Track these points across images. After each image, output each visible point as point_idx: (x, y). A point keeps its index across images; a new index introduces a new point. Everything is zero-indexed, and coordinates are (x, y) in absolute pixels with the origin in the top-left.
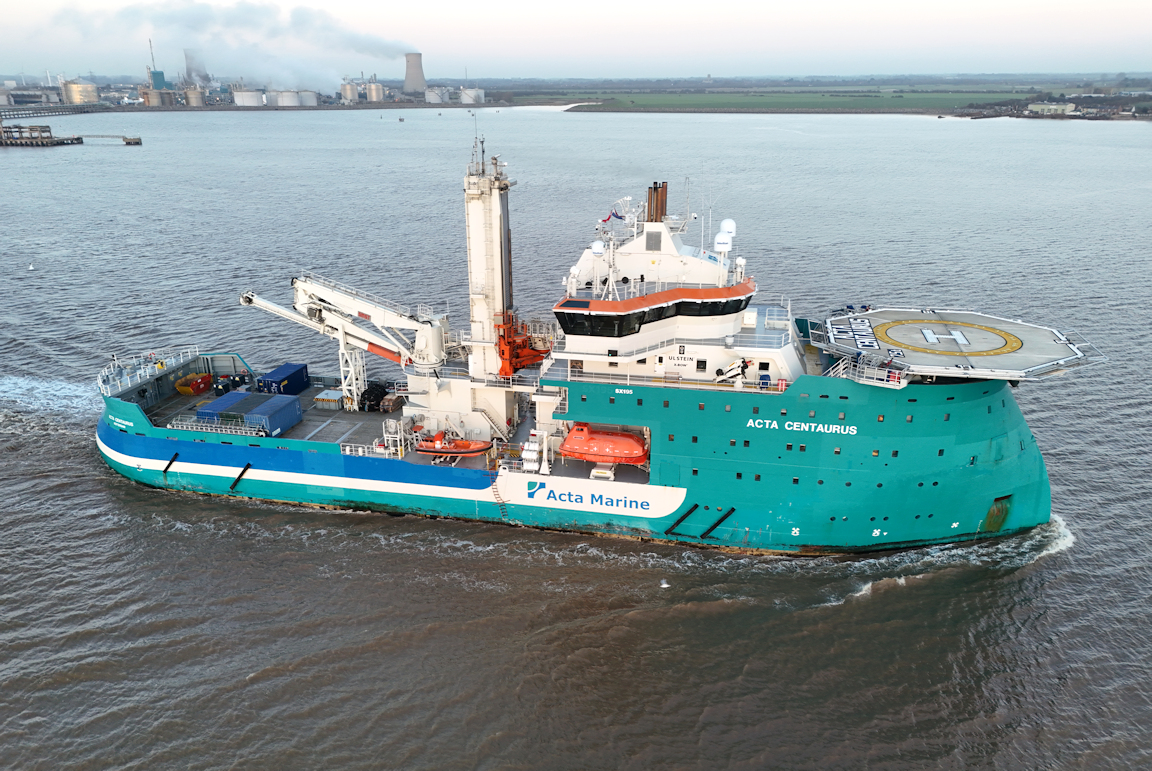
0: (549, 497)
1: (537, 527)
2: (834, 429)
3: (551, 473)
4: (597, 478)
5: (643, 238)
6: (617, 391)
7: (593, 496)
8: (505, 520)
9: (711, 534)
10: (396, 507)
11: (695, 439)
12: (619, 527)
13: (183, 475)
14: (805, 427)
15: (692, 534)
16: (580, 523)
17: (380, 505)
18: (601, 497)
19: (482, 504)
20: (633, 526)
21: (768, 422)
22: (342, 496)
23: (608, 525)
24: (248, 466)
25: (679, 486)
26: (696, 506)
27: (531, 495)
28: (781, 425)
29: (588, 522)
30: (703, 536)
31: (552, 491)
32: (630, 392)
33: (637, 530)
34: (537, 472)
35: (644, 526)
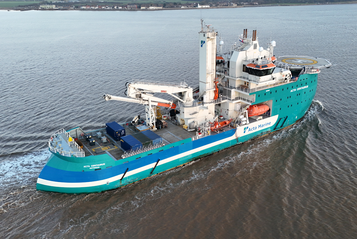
1: (245, 142)
3: (250, 123)
4: (258, 120)
5: (253, 46)
6: (267, 91)
8: (237, 143)
9: (283, 125)
10: (208, 153)
11: (281, 100)
12: (264, 132)
13: (129, 177)
14: (300, 88)
15: (279, 127)
16: (255, 136)
17: (203, 155)
18: (260, 125)
19: (232, 141)
20: (267, 131)
21: (294, 89)
22: (191, 157)
23: (262, 133)
24: (159, 160)
25: (277, 114)
26: (280, 119)
27: (244, 132)
29: (257, 134)
31: (249, 129)
34: (246, 124)
35: (269, 130)
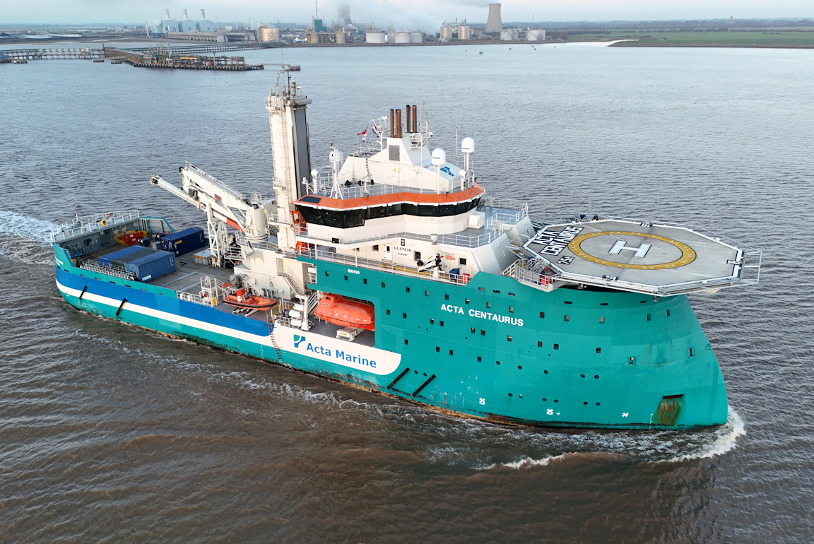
0: (308, 348)
1: (301, 371)
2: (506, 319)
3: (310, 330)
4: (342, 338)
5: (387, 149)
6: (349, 271)
7: (337, 352)
8: (280, 362)
9: (420, 393)
10: (212, 342)
11: (405, 316)
12: (356, 378)
13: (91, 302)
14: (484, 315)
15: (407, 392)
16: (330, 372)
17: (202, 339)
18: (343, 353)
19: (265, 347)
20: (366, 379)
21: (456, 308)
22: (179, 329)
23: (349, 375)
24: (124, 301)
25: (395, 352)
26: (408, 370)
27: (296, 345)
28: (466, 311)
29: (335, 371)
30: (415, 394)
31: (310, 344)
32: (358, 272)
33: (368, 382)
34: (300, 328)
35: (373, 380)
